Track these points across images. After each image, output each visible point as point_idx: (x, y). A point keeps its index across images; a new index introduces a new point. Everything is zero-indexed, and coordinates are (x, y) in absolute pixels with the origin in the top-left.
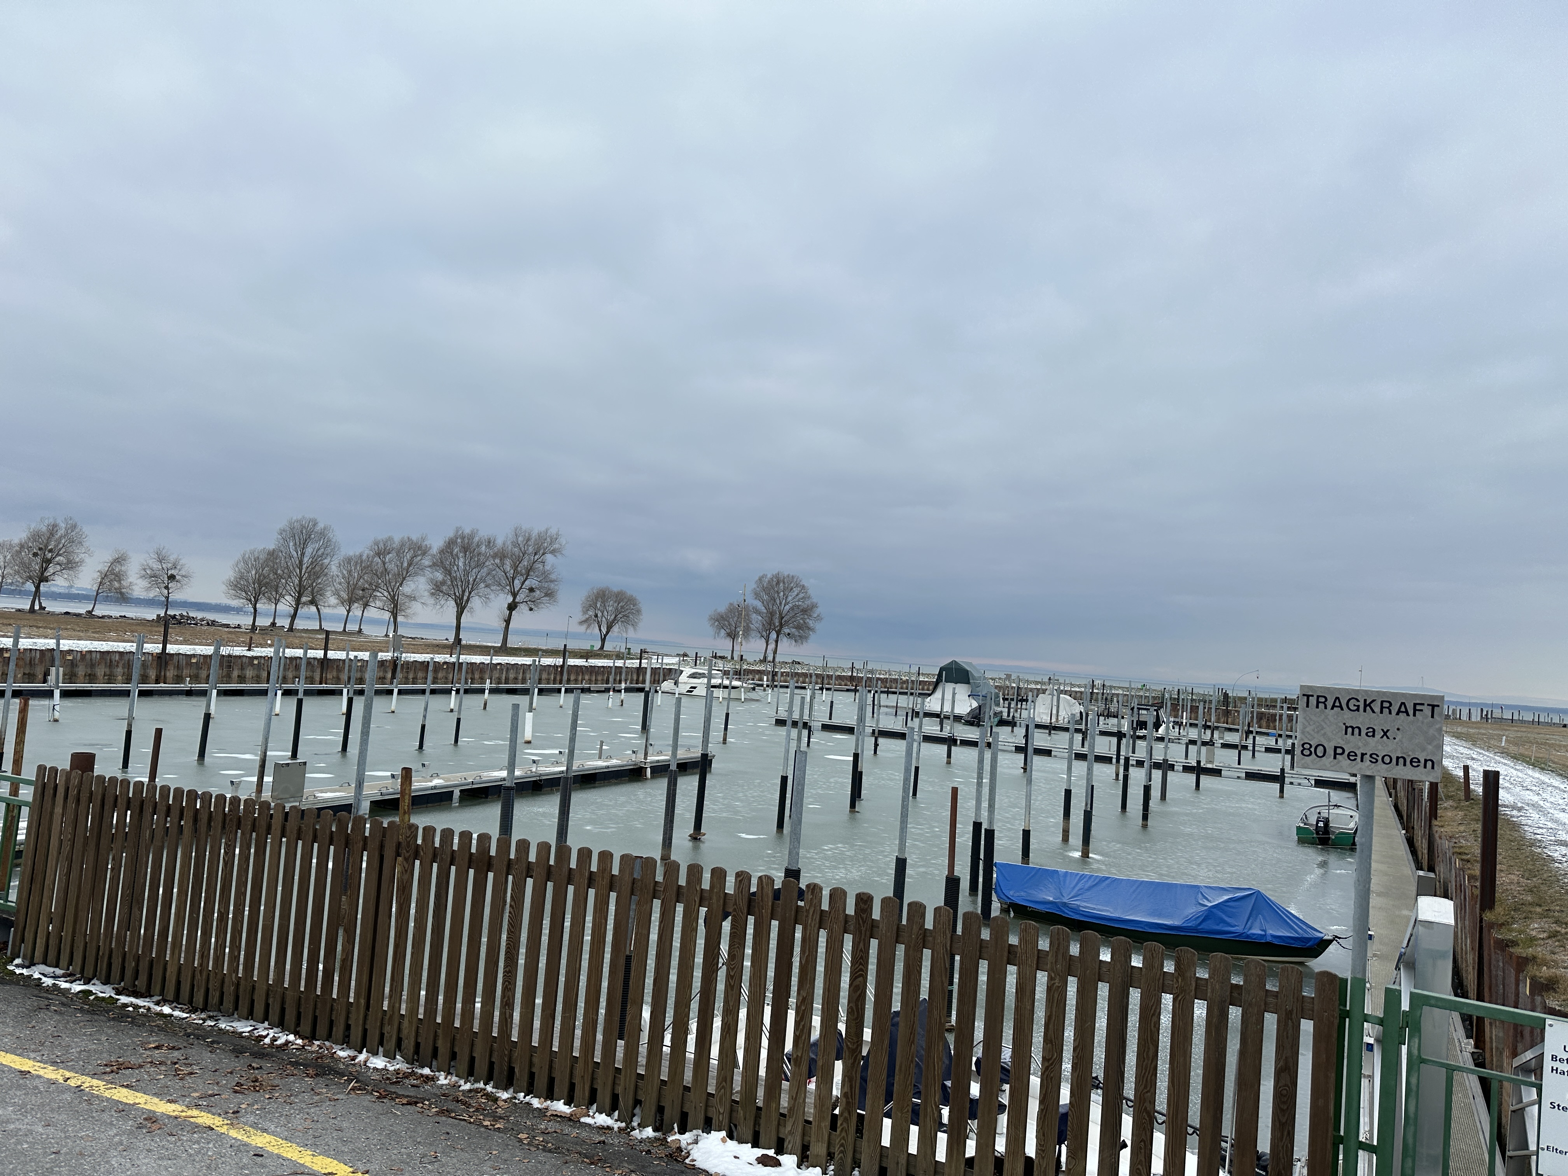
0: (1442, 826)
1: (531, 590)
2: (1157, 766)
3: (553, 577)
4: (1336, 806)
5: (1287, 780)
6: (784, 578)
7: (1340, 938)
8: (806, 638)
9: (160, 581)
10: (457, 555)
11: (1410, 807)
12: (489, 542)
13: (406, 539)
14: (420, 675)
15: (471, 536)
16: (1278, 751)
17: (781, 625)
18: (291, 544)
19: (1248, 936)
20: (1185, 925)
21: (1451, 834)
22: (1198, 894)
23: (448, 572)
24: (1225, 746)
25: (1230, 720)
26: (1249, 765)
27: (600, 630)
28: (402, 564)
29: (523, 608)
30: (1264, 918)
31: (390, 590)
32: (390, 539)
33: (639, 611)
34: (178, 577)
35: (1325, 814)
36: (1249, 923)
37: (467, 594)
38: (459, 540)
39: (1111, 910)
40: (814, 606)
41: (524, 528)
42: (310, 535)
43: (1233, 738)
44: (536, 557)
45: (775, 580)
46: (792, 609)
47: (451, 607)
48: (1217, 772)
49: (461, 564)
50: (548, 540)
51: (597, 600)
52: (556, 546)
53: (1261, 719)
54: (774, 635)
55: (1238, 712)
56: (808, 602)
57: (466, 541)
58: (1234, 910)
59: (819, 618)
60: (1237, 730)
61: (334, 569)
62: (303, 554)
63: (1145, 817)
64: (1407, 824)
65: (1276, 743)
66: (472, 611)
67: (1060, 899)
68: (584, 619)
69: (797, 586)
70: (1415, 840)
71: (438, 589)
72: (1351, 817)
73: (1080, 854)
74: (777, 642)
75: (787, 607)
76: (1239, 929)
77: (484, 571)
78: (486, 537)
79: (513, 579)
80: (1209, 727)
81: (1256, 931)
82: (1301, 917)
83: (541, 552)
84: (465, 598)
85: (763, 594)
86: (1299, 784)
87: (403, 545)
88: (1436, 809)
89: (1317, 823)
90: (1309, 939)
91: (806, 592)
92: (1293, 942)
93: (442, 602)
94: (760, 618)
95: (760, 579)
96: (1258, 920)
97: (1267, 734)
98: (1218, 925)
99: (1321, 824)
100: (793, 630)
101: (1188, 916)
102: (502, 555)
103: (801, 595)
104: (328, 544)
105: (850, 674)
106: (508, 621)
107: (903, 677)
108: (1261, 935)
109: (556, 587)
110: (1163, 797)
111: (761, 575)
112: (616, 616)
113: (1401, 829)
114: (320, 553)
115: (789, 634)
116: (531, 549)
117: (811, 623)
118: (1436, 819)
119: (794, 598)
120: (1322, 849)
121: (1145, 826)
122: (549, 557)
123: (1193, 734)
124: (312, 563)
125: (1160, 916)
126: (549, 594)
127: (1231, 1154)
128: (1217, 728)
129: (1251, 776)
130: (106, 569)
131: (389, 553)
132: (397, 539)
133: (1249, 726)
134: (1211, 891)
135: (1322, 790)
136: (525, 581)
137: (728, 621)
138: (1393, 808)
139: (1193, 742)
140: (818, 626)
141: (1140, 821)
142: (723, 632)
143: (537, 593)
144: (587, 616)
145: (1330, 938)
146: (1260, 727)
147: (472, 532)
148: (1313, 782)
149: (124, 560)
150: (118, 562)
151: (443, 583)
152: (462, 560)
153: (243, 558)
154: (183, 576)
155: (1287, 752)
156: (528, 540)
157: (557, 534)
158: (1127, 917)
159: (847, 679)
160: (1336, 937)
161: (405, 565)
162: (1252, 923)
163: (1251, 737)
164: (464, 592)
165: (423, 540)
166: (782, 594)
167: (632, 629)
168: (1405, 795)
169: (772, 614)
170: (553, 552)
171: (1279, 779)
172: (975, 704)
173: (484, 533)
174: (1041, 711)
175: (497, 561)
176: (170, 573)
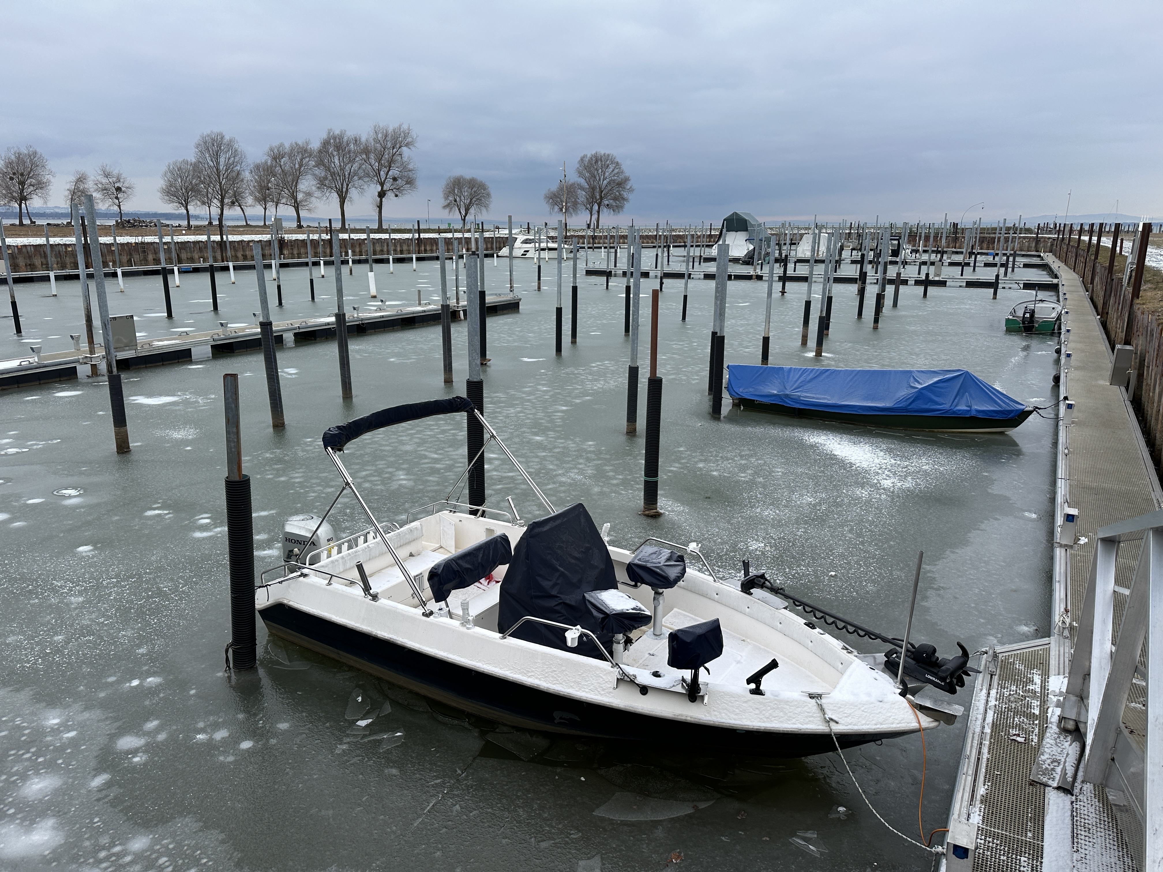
0: (1143, 304)
1: (395, 179)
2: (891, 282)
3: (411, 167)
4: (1041, 300)
5: (1000, 286)
6: (601, 157)
7: (1040, 409)
8: (622, 207)
9: (110, 193)
10: (332, 153)
11: (1107, 296)
12: (356, 141)
13: (294, 144)
14: (302, 251)
15: (341, 137)
16: (995, 265)
17: (601, 198)
18: (207, 155)
19: (954, 412)
20: (896, 406)
21: (1153, 309)
22: (910, 378)
23: (328, 169)
24: (951, 264)
25: (957, 245)
26: (969, 275)
27: (460, 212)
28: (295, 165)
29: (390, 195)
30: (970, 395)
31: (289, 188)
32: (282, 145)
33: (489, 195)
34: (123, 189)
35: (1031, 306)
36: (956, 400)
37: (345, 186)
38: (332, 141)
39: (829, 398)
40: (627, 179)
41: (381, 126)
42: (220, 147)
43: (959, 258)
44: (395, 150)
45: (594, 159)
46: (609, 183)
47: (335, 198)
48: (942, 284)
49: (337, 161)
50: (402, 135)
51: (454, 187)
52: (409, 140)
53: (983, 242)
54: (596, 207)
55: (964, 237)
56: (622, 176)
57: (338, 141)
58: (943, 390)
59: (631, 190)
60: (962, 253)
61: (247, 175)
62: (218, 163)
63: (876, 321)
64: (1103, 313)
65: (994, 259)
66: (351, 201)
67: (783, 391)
68: (446, 204)
69: (612, 163)
70: (1108, 323)
71: (322, 183)
72: (1053, 308)
73: (814, 354)
74: (598, 212)
75: (605, 182)
76: (946, 407)
77: (356, 166)
78: (353, 137)
79: (379, 170)
80: (939, 252)
81: (962, 407)
82: (1004, 392)
83: (398, 146)
84: (344, 190)
85: (585, 172)
86: (1010, 288)
87: (292, 150)
88: (1139, 290)
89: (1024, 314)
90: (1011, 411)
91: (620, 168)
92: (995, 415)
93: (327, 194)
94: (584, 193)
95: (582, 160)
96: (965, 397)
97: (987, 254)
98: (926, 404)
99: (1028, 315)
100: (611, 201)
101: (899, 398)
102: (366, 151)
103: (616, 171)
104: (235, 153)
105: (655, 233)
106: (380, 207)
107: (698, 233)
108: (966, 410)
109: (414, 176)
110: (895, 304)
111: (582, 155)
112: (471, 200)
113: (1096, 315)
114: (231, 161)
115: (608, 205)
116: (389, 145)
117: (625, 194)
118: (1138, 298)
119: (610, 174)
120: (1026, 336)
121: (875, 328)
122: (404, 149)
123: (925, 257)
124: (227, 170)
125: (873, 400)
126: (410, 182)
127: (905, 661)
128: (946, 252)
129: (970, 284)
130: (73, 187)
131: (282, 158)
132: (287, 145)
133: (972, 249)
134: (923, 374)
135: (1029, 291)
136: (388, 172)
137: (560, 199)
138: (1089, 300)
139: (924, 263)
140: (631, 196)
141: (872, 325)
142: (556, 208)
143: (399, 181)
144: (449, 201)
145: (1031, 409)
146: (981, 249)
147: (341, 132)
148: (1022, 286)
149: (85, 179)
150: (81, 181)
151: (326, 178)
152: (337, 157)
153: (169, 169)
154: (127, 188)
155: (1002, 265)
156: (386, 136)
157: (409, 129)
158: (843, 403)
159: (653, 238)
160: (1037, 408)
161: (297, 166)
162: (959, 400)
163: (973, 256)
164: (342, 185)
165: (307, 144)
166: (600, 170)
167: (485, 210)
168: (1102, 288)
169: (593, 189)
170: (407, 145)
171: (994, 285)
172: (751, 247)
173: (350, 134)
174: (804, 250)
175: (364, 156)
176: (116, 185)
